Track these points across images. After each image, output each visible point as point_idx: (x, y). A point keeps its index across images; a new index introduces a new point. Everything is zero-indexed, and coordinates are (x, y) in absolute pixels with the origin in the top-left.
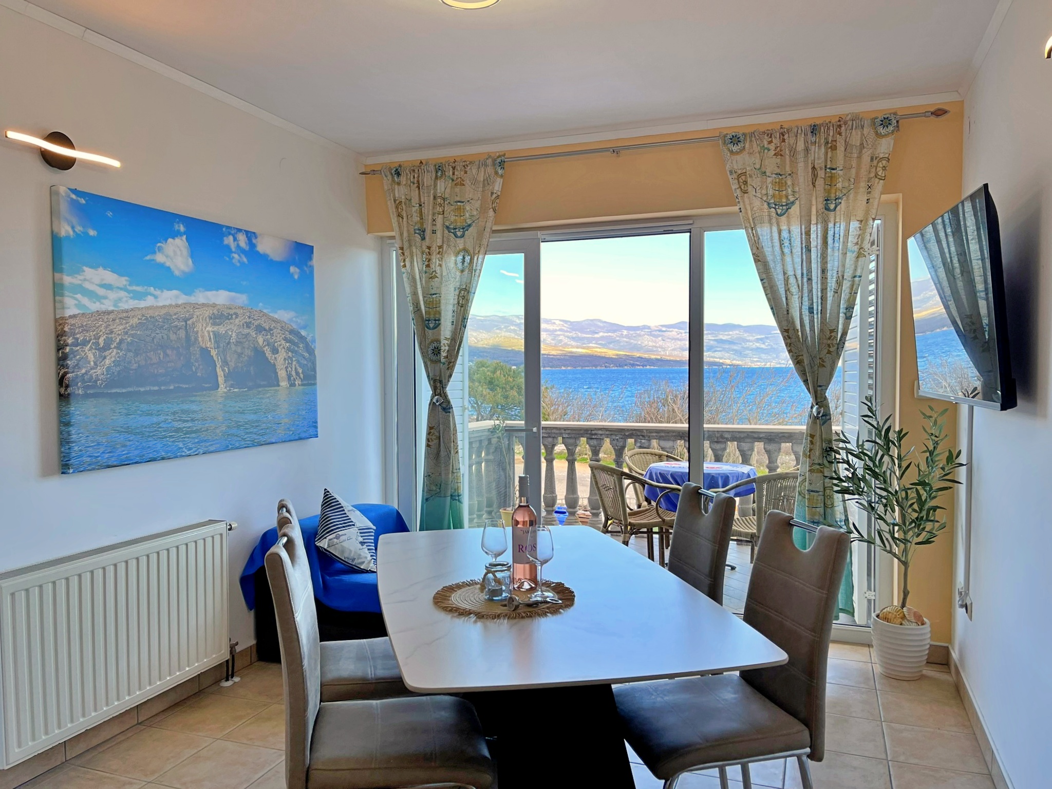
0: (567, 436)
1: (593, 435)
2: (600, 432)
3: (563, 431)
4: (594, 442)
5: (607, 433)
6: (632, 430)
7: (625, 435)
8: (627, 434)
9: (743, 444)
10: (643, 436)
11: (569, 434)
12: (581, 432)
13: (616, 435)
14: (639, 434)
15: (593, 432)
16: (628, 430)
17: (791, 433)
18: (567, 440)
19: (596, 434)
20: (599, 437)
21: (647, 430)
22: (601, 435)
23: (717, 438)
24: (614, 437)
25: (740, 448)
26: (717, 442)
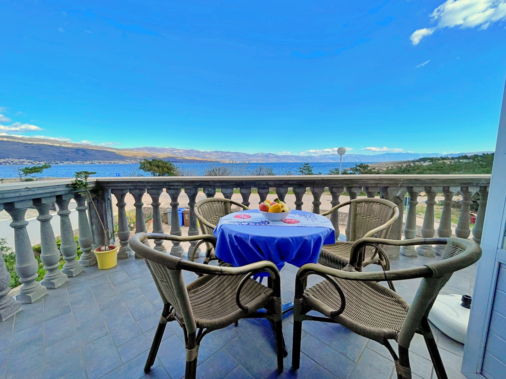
0: (150, 188)
1: (170, 186)
2: (176, 184)
3: (146, 184)
4: (173, 192)
5: (182, 184)
6: (201, 181)
7: (196, 185)
8: (197, 184)
9: (281, 189)
10: (210, 186)
11: (151, 186)
12: (162, 184)
13: (189, 186)
14: (206, 184)
15: (171, 184)
16: (198, 181)
17: (315, 180)
18: (151, 191)
19: (172, 186)
20: (176, 187)
21: (212, 181)
22: (177, 186)
23: (264, 185)
24: (188, 187)
25: (279, 192)
26: (263, 188)
